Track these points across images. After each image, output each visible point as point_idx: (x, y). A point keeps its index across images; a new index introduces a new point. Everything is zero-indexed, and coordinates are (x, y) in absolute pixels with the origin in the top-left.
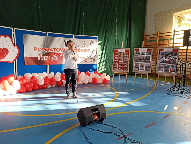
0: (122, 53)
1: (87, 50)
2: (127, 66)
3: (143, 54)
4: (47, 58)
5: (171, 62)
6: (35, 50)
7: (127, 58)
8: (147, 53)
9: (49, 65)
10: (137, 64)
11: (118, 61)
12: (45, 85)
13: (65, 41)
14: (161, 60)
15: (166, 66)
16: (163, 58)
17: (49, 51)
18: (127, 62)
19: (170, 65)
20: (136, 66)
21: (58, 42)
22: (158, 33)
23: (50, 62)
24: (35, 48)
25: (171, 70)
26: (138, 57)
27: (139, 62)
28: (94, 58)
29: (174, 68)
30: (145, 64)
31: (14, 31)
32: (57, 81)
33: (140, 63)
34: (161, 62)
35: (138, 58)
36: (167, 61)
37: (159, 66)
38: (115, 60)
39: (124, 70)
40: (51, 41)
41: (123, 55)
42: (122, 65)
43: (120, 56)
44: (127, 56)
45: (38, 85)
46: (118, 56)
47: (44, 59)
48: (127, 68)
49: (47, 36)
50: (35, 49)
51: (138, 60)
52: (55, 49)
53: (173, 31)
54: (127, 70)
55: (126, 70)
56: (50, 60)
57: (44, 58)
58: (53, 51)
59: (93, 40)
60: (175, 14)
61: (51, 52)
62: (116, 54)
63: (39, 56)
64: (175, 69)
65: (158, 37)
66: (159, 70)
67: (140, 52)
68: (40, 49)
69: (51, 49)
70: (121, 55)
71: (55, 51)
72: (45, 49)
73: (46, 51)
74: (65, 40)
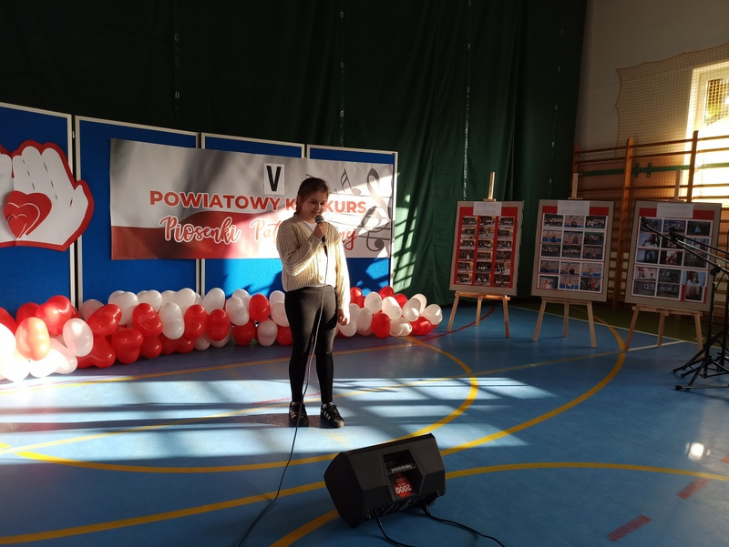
0: (490, 218)
1: (352, 206)
2: (510, 269)
3: (574, 225)
4: (199, 231)
5: (685, 259)
6: (152, 203)
7: (511, 239)
8: (592, 223)
9: (203, 261)
10: (550, 264)
11: (473, 248)
12: (189, 340)
13: (269, 168)
14: (647, 251)
15: (668, 274)
16: (652, 241)
17: (206, 205)
18: (510, 256)
19: (684, 269)
20: (544, 270)
21: (243, 172)
22: (631, 143)
23: (210, 250)
24: (153, 193)
25: (687, 292)
26: (554, 238)
27: (557, 254)
28: (379, 235)
29: (698, 285)
30: (582, 265)
31: (73, 126)
32: (233, 324)
33: (561, 261)
34: (648, 257)
35: (553, 240)
36: (669, 255)
37: (636, 274)
38: (463, 245)
39: (497, 286)
40: (218, 168)
41: (494, 225)
42: (489, 265)
43: (481, 230)
44: (511, 231)
45: (162, 338)
46: (472, 232)
47: (185, 236)
48: (509, 278)
49: (200, 147)
50: (155, 197)
51: (552, 248)
52: (229, 198)
53: (689, 135)
54: (510, 286)
55: (506, 286)
56: (209, 242)
57: (186, 232)
58: (221, 206)
59: (376, 166)
60: (697, 72)
61: (216, 208)
62: (467, 221)
63: (169, 223)
64: (701, 288)
65: (630, 158)
66: (636, 291)
67: (562, 217)
68: (172, 199)
69: (216, 197)
70: (486, 227)
71: (229, 206)
72: (191, 196)
73: (196, 204)
74: (269, 165)
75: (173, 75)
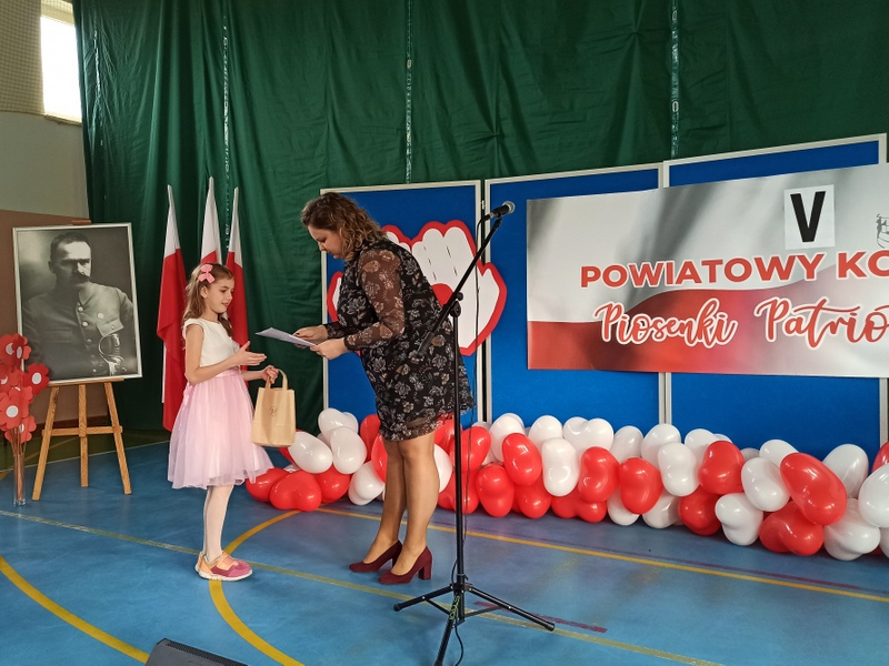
4: (660, 325)
12: (589, 501)
17: (670, 282)
21: (740, 215)
23: (679, 359)
24: (585, 270)
31: (483, 193)
52: (712, 265)
56: (676, 343)
58: (698, 280)
63: (609, 313)
71: (713, 279)
75: (670, 77)
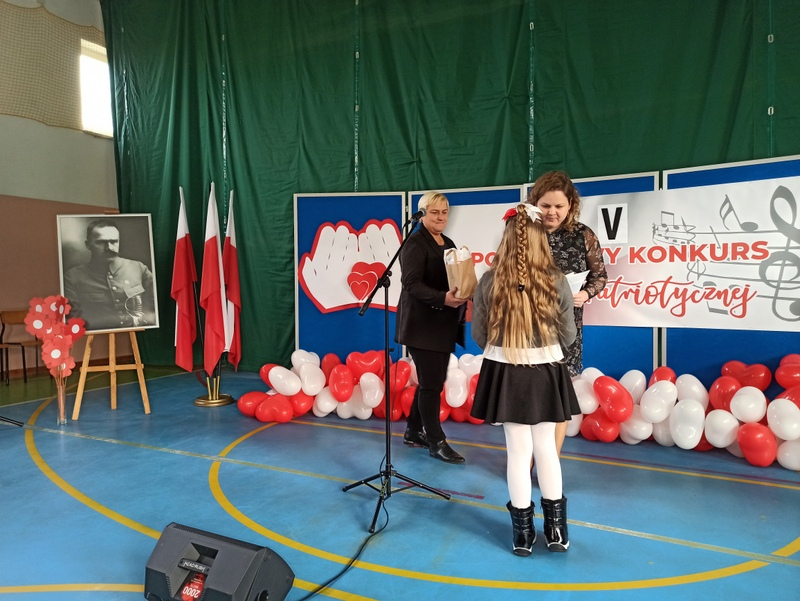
13: (605, 212)
24: (474, 255)
28: (798, 293)
31: (406, 201)
74: (605, 207)
75: (528, 128)
